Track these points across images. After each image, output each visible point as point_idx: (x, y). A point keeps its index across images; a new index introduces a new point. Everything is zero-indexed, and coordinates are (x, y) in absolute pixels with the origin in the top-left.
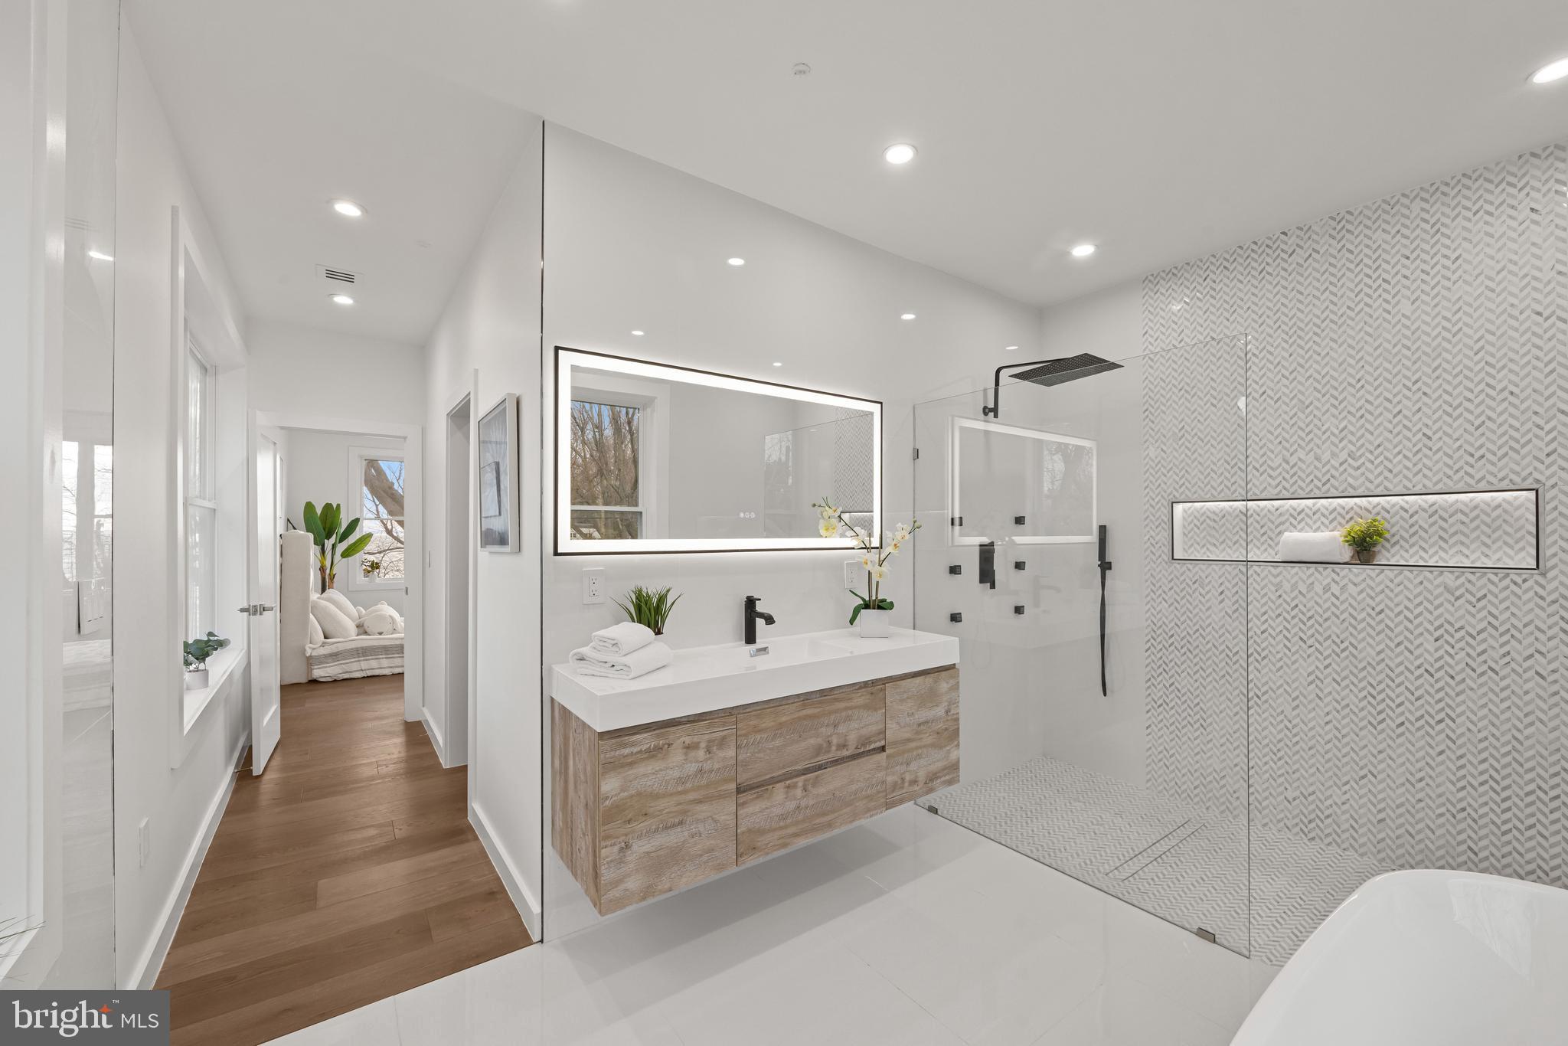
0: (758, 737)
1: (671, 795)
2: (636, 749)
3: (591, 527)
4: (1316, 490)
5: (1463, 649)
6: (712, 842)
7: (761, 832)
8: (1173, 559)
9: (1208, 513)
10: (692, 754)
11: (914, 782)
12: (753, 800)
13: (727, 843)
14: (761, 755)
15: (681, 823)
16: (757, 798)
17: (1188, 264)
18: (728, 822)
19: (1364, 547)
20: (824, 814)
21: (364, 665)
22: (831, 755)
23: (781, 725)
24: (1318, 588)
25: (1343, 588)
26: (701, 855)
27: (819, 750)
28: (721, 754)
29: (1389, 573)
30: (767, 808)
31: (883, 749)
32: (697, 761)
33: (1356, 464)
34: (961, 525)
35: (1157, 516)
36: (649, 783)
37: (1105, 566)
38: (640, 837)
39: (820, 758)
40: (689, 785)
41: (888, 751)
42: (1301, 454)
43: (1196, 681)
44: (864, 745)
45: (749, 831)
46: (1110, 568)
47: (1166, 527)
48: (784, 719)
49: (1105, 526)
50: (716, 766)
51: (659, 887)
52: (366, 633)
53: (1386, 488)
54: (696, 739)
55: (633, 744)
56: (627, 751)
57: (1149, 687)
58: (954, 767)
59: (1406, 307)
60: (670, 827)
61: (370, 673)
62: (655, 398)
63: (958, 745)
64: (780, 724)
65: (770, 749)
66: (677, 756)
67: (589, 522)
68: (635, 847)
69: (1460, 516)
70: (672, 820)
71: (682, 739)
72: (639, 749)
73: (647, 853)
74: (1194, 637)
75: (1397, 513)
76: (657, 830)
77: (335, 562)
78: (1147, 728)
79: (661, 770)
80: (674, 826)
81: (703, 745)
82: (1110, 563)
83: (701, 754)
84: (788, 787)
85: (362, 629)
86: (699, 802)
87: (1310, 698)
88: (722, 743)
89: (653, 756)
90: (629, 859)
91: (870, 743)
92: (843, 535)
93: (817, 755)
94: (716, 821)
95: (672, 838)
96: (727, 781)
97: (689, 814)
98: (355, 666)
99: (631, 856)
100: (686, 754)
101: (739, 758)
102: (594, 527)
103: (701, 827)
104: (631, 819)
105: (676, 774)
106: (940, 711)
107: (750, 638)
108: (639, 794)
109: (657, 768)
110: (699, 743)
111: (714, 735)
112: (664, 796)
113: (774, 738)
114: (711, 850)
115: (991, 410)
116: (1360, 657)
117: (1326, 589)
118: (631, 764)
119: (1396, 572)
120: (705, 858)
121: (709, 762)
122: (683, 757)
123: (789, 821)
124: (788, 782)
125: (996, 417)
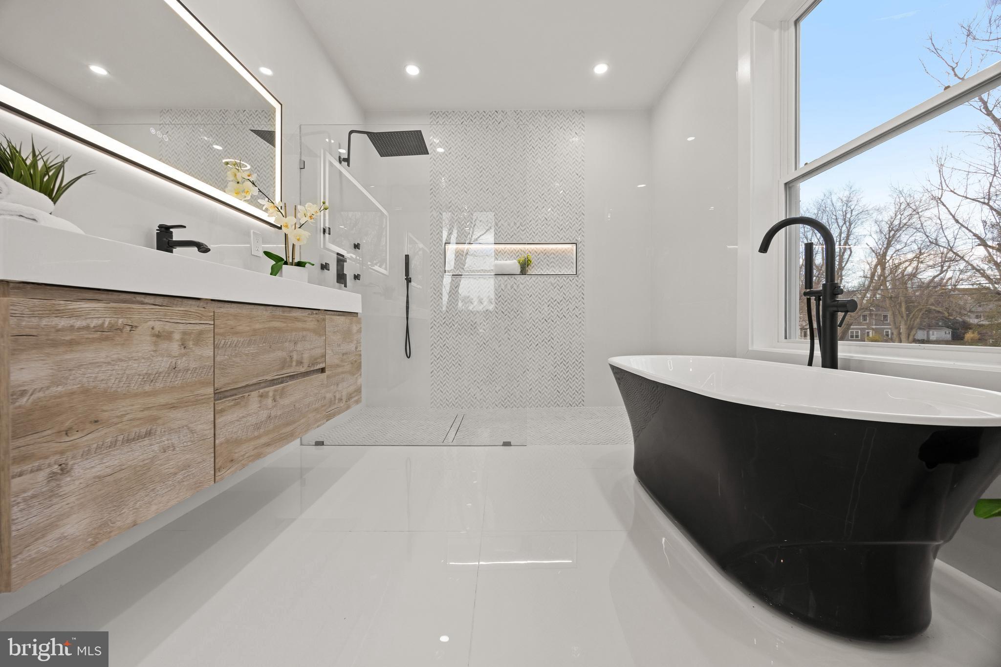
0: (235, 339)
1: (136, 395)
2: (79, 323)
4: (508, 240)
5: (556, 309)
6: (188, 456)
7: (238, 442)
9: (460, 252)
10: (164, 345)
11: (341, 400)
12: (231, 407)
13: (205, 457)
14: (238, 360)
15: (149, 434)
16: (235, 405)
17: (454, 112)
18: (206, 432)
19: (525, 267)
20: (288, 424)
22: (292, 370)
23: (255, 332)
24: (509, 286)
25: (518, 286)
26: (176, 474)
27: (284, 364)
28: (198, 351)
29: (534, 278)
30: (244, 417)
31: (323, 370)
32: (170, 356)
33: (523, 229)
34: (329, 234)
35: (437, 250)
36: (101, 376)
37: (409, 280)
38: (86, 454)
39: (284, 371)
40: (159, 385)
41: (327, 372)
42: (502, 221)
43: (457, 341)
44: (313, 364)
45: (228, 441)
46: (411, 281)
47: (442, 257)
48: (258, 326)
49: (408, 256)
50: (193, 365)
51: (119, 524)
53: (533, 241)
54: (168, 327)
55: (72, 315)
56: (63, 323)
57: (432, 349)
58: (358, 391)
59: (539, 161)
60: (134, 439)
63: (361, 375)
64: (255, 330)
65: (247, 355)
66: (142, 345)
68: (77, 471)
69: (553, 255)
70: (137, 429)
71: (151, 323)
72: (84, 323)
73: (99, 477)
74: (456, 317)
75: (533, 254)
76: (113, 444)
79: (120, 360)
80: (139, 437)
81: (177, 336)
82: (411, 278)
83: (175, 347)
84: (261, 396)
86: (173, 407)
87: (505, 340)
88: (199, 338)
89: (106, 339)
90: (65, 489)
91: (317, 363)
93: (283, 368)
94: (192, 432)
95: (138, 454)
96: (204, 384)
97: (160, 421)
99: (70, 485)
100: (155, 344)
101: (218, 359)
103: (175, 439)
104: (70, 429)
105: (143, 368)
106: (352, 347)
108: (85, 391)
109: (115, 356)
110: (172, 333)
111: (190, 327)
112: (125, 396)
113: (249, 344)
114: (186, 466)
115: (345, 160)
116: (524, 317)
117: (512, 287)
118: (71, 343)
119: (536, 278)
120: (180, 476)
121: (184, 358)
122: (153, 348)
123: (262, 431)
124: (261, 391)
125: (348, 165)
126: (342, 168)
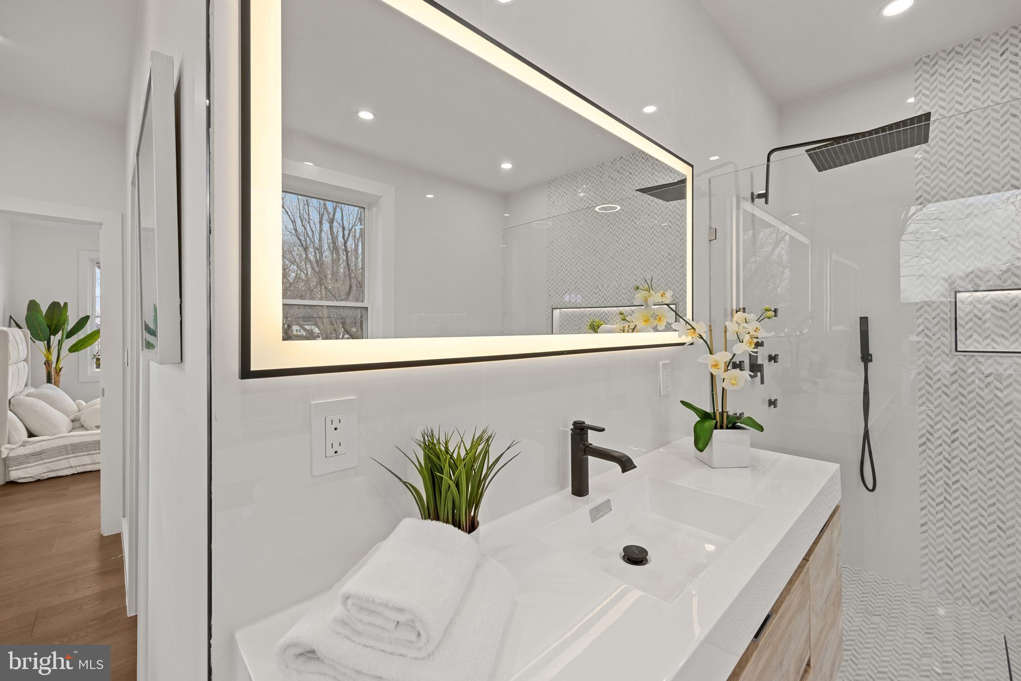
3: (312, 325)
8: (956, 350)
17: (978, 39)
21: (73, 462)
31: (809, 664)
35: (934, 306)
37: (866, 357)
46: (871, 361)
47: (947, 317)
49: (867, 318)
52: (82, 427)
57: (924, 484)
61: (80, 470)
62: (382, 197)
67: (310, 321)
77: (61, 357)
78: (922, 525)
82: (871, 354)
85: (77, 423)
92: (668, 328)
98: (63, 464)
102: (314, 325)
107: (580, 488)
115: (760, 196)
125: (766, 202)
126: (758, 210)
